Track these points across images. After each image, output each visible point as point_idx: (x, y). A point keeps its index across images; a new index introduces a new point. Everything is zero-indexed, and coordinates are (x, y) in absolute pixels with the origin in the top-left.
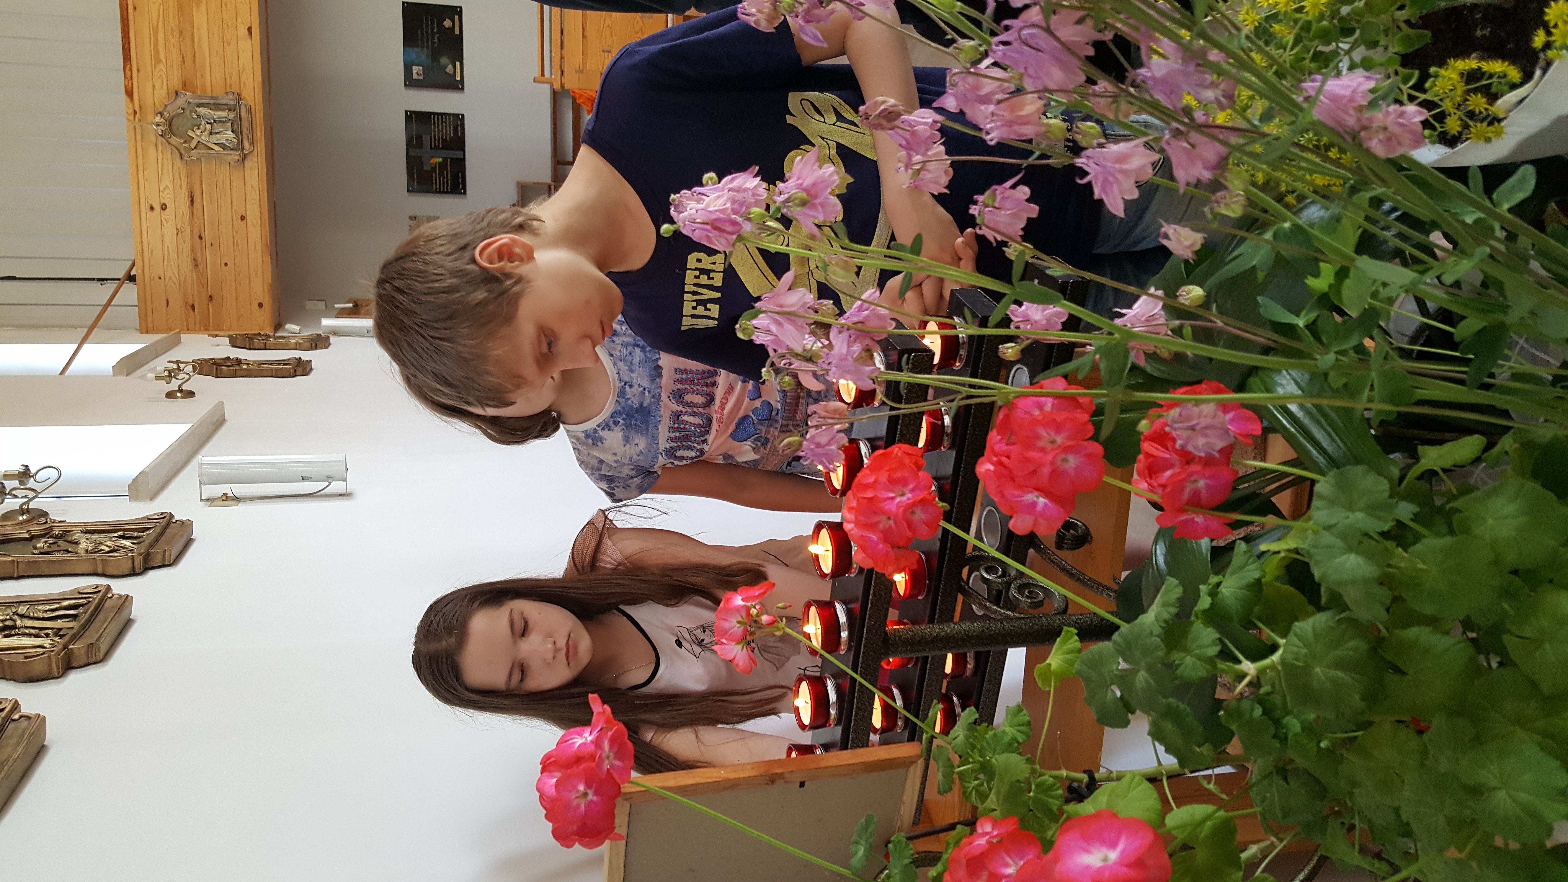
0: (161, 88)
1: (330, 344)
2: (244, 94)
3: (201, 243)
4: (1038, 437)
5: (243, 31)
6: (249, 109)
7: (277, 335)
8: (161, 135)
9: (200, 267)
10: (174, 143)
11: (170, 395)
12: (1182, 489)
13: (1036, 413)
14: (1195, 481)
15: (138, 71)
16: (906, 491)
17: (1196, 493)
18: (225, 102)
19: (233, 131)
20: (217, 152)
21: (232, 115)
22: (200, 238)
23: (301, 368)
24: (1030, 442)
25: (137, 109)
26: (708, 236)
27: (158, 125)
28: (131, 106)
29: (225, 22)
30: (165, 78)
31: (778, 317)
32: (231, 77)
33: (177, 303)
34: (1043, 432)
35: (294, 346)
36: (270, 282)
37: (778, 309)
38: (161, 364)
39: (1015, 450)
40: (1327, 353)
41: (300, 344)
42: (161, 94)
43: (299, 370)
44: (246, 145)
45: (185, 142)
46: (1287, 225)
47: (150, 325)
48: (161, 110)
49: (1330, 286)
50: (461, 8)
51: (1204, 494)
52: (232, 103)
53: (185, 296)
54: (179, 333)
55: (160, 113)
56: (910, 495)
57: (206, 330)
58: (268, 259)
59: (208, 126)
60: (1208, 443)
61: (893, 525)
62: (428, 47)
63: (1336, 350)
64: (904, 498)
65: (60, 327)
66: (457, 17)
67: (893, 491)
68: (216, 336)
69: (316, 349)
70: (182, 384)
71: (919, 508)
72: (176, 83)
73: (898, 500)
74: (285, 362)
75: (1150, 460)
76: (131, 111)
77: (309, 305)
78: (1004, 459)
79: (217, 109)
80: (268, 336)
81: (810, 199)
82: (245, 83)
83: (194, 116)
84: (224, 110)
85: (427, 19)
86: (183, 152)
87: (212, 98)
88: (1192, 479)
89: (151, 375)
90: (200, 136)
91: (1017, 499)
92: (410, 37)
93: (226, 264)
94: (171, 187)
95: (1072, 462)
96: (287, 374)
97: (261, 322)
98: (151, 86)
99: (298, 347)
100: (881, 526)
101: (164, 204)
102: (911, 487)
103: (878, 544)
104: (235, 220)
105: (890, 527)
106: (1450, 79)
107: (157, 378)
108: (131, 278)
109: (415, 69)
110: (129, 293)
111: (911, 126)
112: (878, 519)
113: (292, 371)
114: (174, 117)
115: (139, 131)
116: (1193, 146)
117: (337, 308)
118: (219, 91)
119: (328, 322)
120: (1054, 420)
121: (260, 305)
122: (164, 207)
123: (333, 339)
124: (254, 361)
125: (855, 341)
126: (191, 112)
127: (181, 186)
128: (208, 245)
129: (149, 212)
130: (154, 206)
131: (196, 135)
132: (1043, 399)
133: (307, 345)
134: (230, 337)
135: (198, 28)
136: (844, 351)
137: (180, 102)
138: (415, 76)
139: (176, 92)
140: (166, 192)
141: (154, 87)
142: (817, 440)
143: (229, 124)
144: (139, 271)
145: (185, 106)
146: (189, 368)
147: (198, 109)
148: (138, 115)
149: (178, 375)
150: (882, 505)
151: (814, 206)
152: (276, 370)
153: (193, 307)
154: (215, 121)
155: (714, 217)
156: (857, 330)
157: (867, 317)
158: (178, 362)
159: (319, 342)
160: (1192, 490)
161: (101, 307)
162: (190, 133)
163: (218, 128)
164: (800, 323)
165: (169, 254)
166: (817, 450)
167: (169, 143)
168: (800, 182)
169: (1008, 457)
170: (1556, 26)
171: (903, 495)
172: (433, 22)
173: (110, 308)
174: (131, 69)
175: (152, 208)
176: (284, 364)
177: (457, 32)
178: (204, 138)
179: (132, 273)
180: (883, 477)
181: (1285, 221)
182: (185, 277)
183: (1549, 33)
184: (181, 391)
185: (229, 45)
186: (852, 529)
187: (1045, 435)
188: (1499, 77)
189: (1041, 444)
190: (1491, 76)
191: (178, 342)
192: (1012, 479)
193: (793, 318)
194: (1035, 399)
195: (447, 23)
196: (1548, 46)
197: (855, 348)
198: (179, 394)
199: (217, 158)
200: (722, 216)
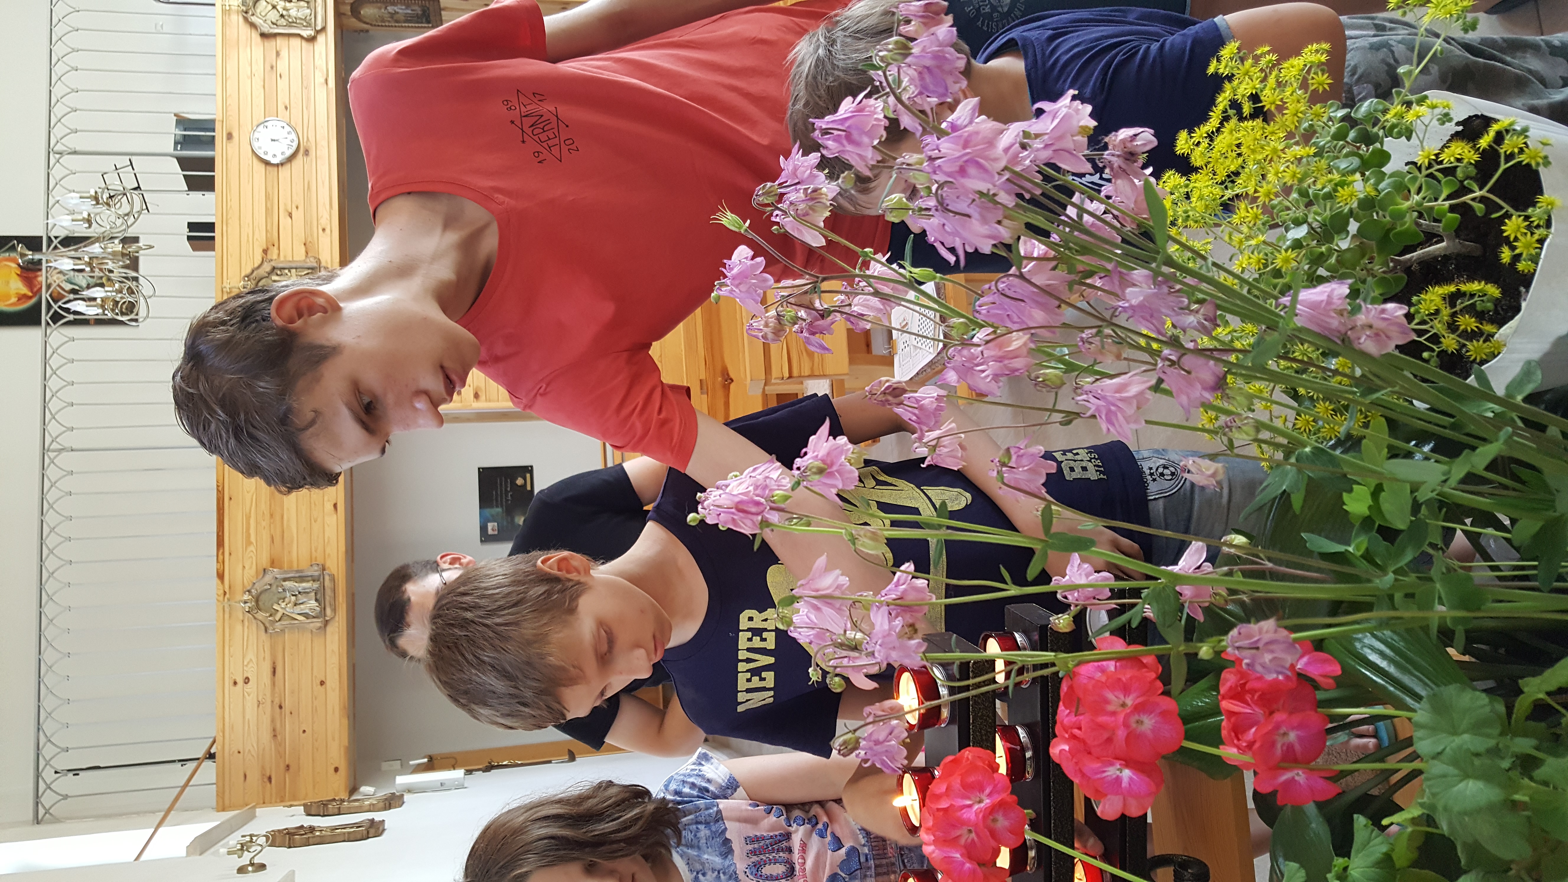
0: (251, 568)
1: (403, 803)
2: (328, 564)
3: (281, 713)
4: (1107, 702)
5: (329, 507)
6: (333, 578)
7: (354, 798)
8: (248, 612)
9: (279, 737)
10: (260, 618)
11: (241, 870)
12: (1273, 744)
13: (1098, 675)
14: (1285, 734)
15: (230, 554)
16: (983, 797)
17: (1290, 747)
18: (309, 574)
19: (316, 600)
20: (301, 622)
21: (316, 585)
22: (281, 707)
23: (374, 829)
24: (1099, 708)
25: (227, 590)
26: (733, 519)
27: (245, 602)
28: (221, 587)
29: (312, 501)
30: (254, 558)
31: (815, 602)
32: (316, 551)
33: (254, 777)
34: (1110, 696)
35: (367, 808)
36: (347, 744)
37: (814, 594)
38: (234, 840)
39: (1084, 720)
40: (1385, 575)
41: (373, 805)
42: (250, 572)
43: (372, 831)
44: (329, 611)
45: (271, 615)
46: (1308, 449)
47: (227, 802)
48: (249, 588)
49: (1370, 508)
50: (532, 467)
51: (1297, 747)
52: (316, 574)
53: (263, 768)
54: (254, 807)
55: (249, 591)
56: (988, 801)
57: (282, 801)
58: (345, 722)
59: (293, 598)
60: (1275, 658)
61: (976, 838)
62: (502, 506)
63: (1393, 569)
64: (982, 805)
65: (138, 813)
66: (528, 476)
67: (969, 798)
68: (291, 806)
69: (390, 809)
70: (253, 857)
71: (1001, 814)
72: (265, 561)
73: (976, 807)
74: (358, 825)
75: (1233, 719)
76: (222, 592)
77: (385, 766)
78: (1076, 732)
79: (301, 582)
80: (343, 801)
81: (826, 467)
82: (329, 555)
83: (280, 590)
84: (308, 581)
85: (501, 480)
86: (267, 625)
87: (297, 571)
88: (1282, 731)
89: (223, 851)
90: (284, 609)
91: (1099, 776)
92: (485, 499)
93: (304, 731)
94: (254, 660)
95: (1147, 723)
96: (359, 837)
97: (336, 787)
98: (241, 566)
99: (372, 808)
100: (962, 841)
101: (247, 678)
102: (987, 791)
103: (964, 864)
104: (314, 685)
105: (973, 840)
106: (1432, 301)
107: (229, 853)
108: (211, 756)
109: (490, 526)
110: (209, 770)
111: (918, 401)
112: (958, 833)
113: (365, 833)
114: (261, 593)
115: (227, 610)
116: (1189, 372)
117: (413, 765)
118: (304, 565)
119: (402, 780)
120: (1120, 679)
121: (336, 770)
122: (247, 680)
123: (407, 797)
124: (327, 827)
125: (896, 617)
126: (277, 586)
127: (264, 658)
128: (288, 713)
129: (232, 688)
130: (238, 681)
131: (280, 608)
132: (1104, 663)
133: (381, 805)
134: (305, 805)
135: (288, 509)
136: (886, 627)
137: (268, 578)
138: (490, 532)
139: (264, 570)
140: (249, 666)
141: (244, 567)
142: (874, 737)
143: (313, 594)
144: (219, 747)
145: (272, 582)
146: (262, 840)
147: (284, 583)
148: (227, 596)
149: (251, 847)
150: (959, 814)
151: (831, 475)
152: (349, 833)
153: (270, 779)
154: (300, 593)
155: (737, 499)
156: (896, 605)
157: (905, 591)
158: (251, 836)
159: (392, 802)
160: (1283, 745)
161: (179, 789)
162: (276, 607)
163: (302, 599)
164: (838, 606)
165: (249, 727)
166: (875, 748)
167: (255, 618)
168: (816, 454)
169: (1080, 729)
170: (1516, 239)
171: (980, 802)
172: (506, 482)
173: (188, 789)
174: (223, 553)
175: (235, 683)
176: (358, 827)
177: (529, 488)
178: (289, 610)
179: (212, 751)
180: (956, 782)
181: (1305, 447)
182: (264, 749)
183: (1513, 248)
184: (252, 864)
185: (315, 521)
186: (933, 852)
187: (1114, 699)
188: (1479, 296)
189: (1110, 708)
190: (1472, 296)
191: (253, 817)
192: (1090, 753)
193: (829, 601)
194: (1096, 664)
195: (520, 481)
196: (1517, 258)
197: (897, 622)
198: (250, 868)
199: (301, 628)
200: (745, 498)
